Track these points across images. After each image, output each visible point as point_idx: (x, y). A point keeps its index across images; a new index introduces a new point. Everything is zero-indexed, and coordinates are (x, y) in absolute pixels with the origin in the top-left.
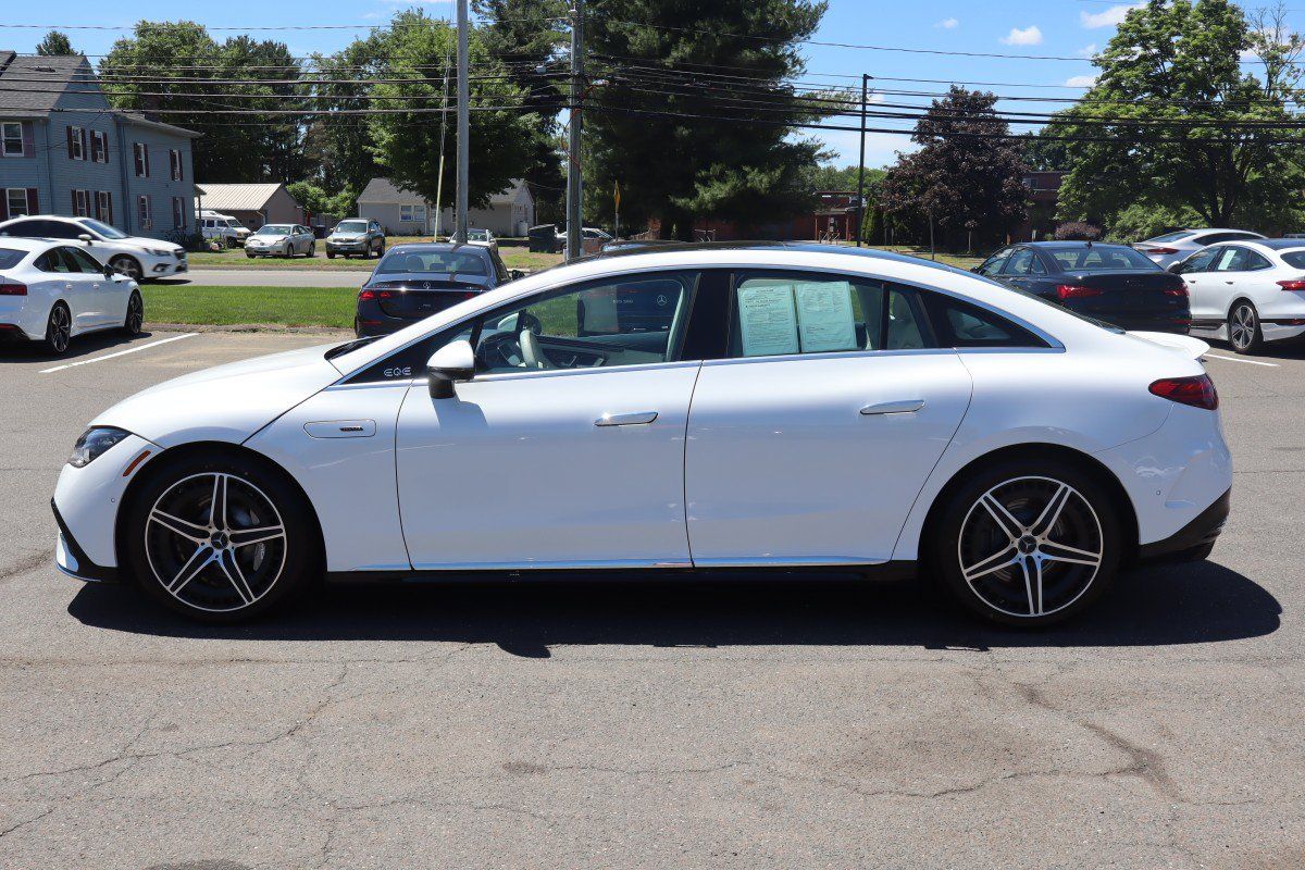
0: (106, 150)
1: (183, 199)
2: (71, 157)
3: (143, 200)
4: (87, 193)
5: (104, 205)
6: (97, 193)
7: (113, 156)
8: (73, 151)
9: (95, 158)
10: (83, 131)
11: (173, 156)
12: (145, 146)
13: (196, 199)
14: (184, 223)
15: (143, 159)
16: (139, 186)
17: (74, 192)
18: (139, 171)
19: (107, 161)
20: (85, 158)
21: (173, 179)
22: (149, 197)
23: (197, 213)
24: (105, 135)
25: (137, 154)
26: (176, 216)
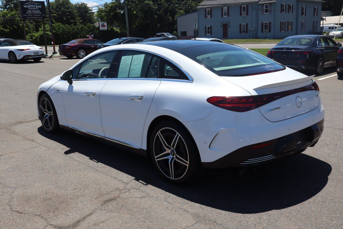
0: (292, 10)
1: (317, 22)
2: (281, 12)
3: (303, 23)
4: (285, 22)
5: (290, 25)
6: (288, 22)
7: (295, 11)
8: (282, 10)
9: (288, 12)
10: (286, 5)
11: (315, 9)
12: (305, 7)
13: (322, 22)
14: (316, 28)
15: (304, 11)
16: (302, 19)
17: (281, 22)
18: (302, 14)
19: (292, 12)
20: (285, 12)
21: (314, 15)
22: (305, 22)
23: (321, 25)
24: (293, 5)
25: (303, 9)
26: (314, 27)
